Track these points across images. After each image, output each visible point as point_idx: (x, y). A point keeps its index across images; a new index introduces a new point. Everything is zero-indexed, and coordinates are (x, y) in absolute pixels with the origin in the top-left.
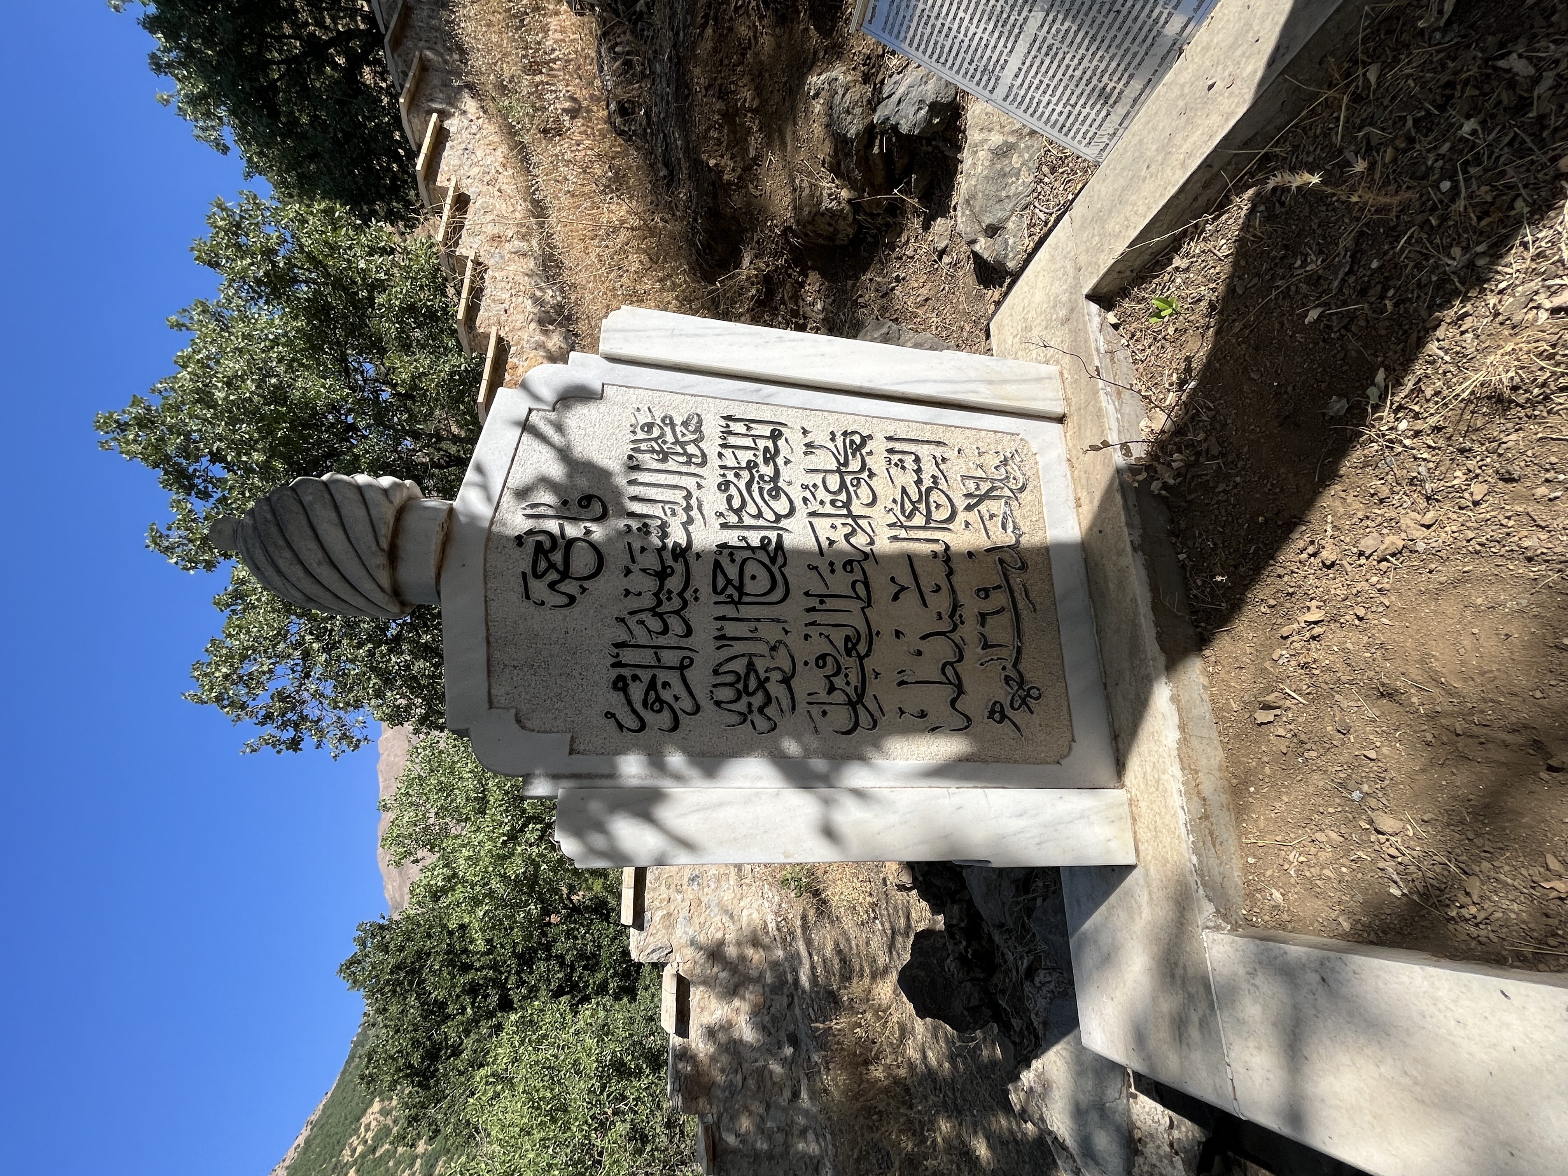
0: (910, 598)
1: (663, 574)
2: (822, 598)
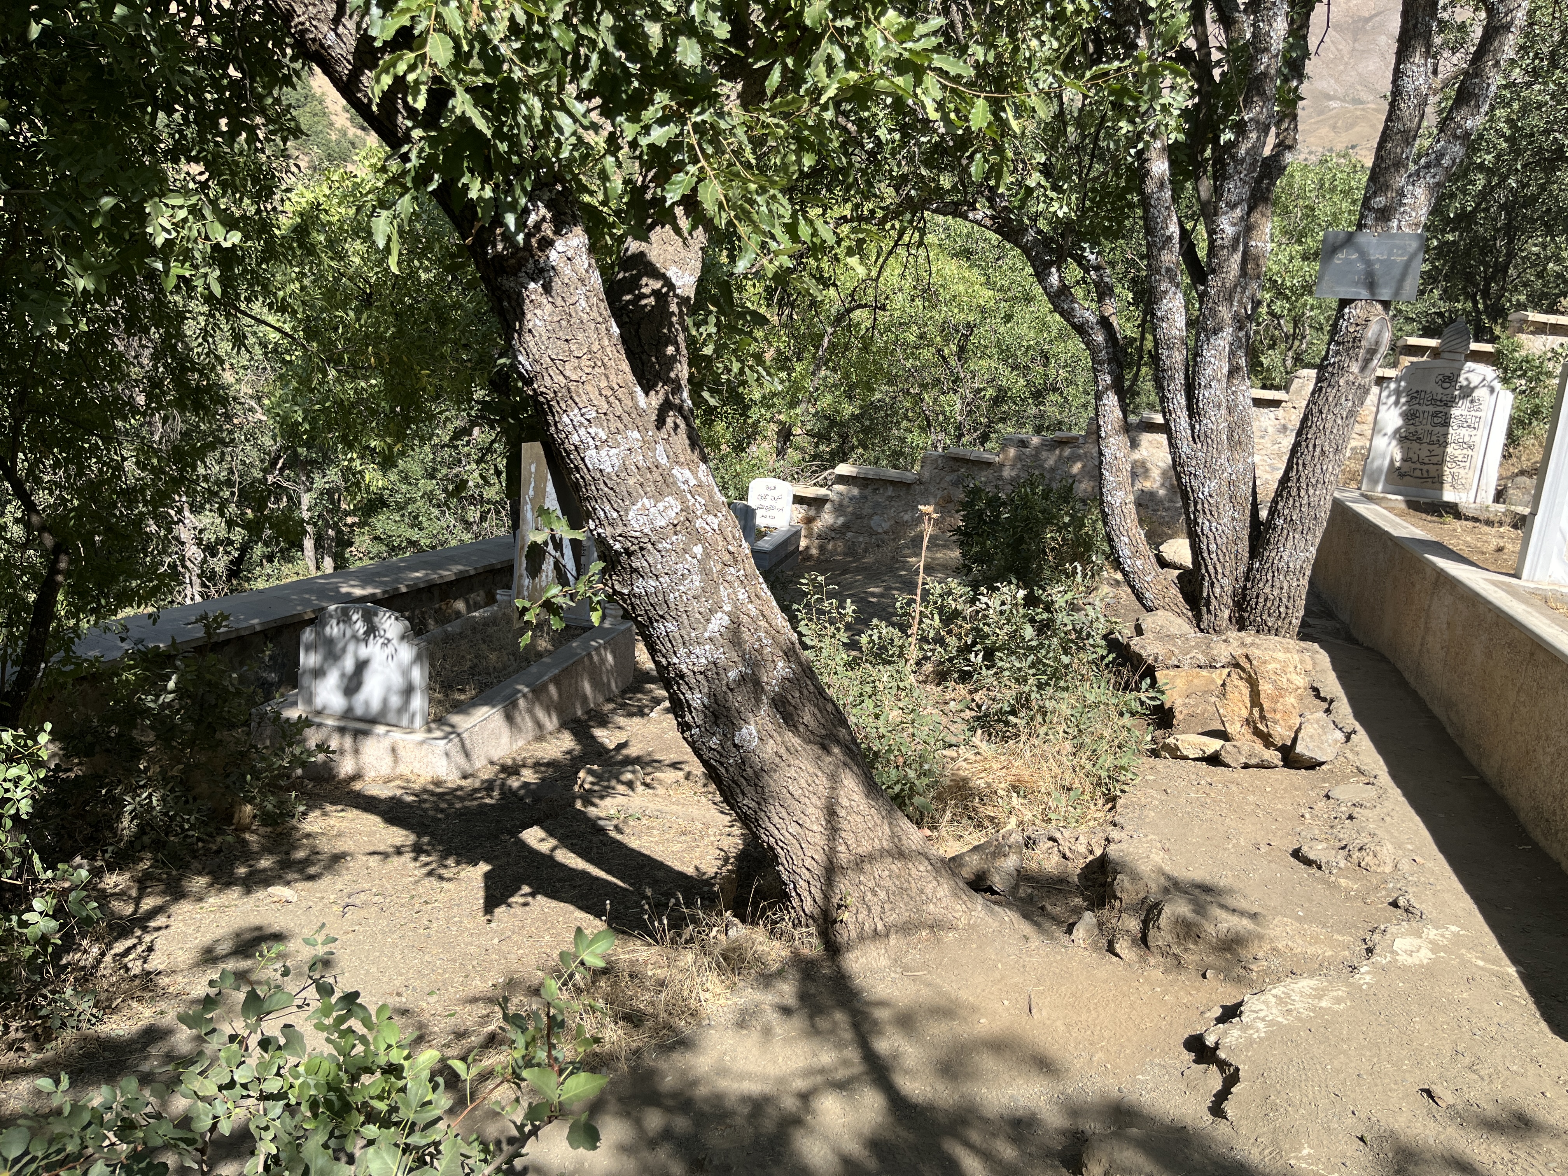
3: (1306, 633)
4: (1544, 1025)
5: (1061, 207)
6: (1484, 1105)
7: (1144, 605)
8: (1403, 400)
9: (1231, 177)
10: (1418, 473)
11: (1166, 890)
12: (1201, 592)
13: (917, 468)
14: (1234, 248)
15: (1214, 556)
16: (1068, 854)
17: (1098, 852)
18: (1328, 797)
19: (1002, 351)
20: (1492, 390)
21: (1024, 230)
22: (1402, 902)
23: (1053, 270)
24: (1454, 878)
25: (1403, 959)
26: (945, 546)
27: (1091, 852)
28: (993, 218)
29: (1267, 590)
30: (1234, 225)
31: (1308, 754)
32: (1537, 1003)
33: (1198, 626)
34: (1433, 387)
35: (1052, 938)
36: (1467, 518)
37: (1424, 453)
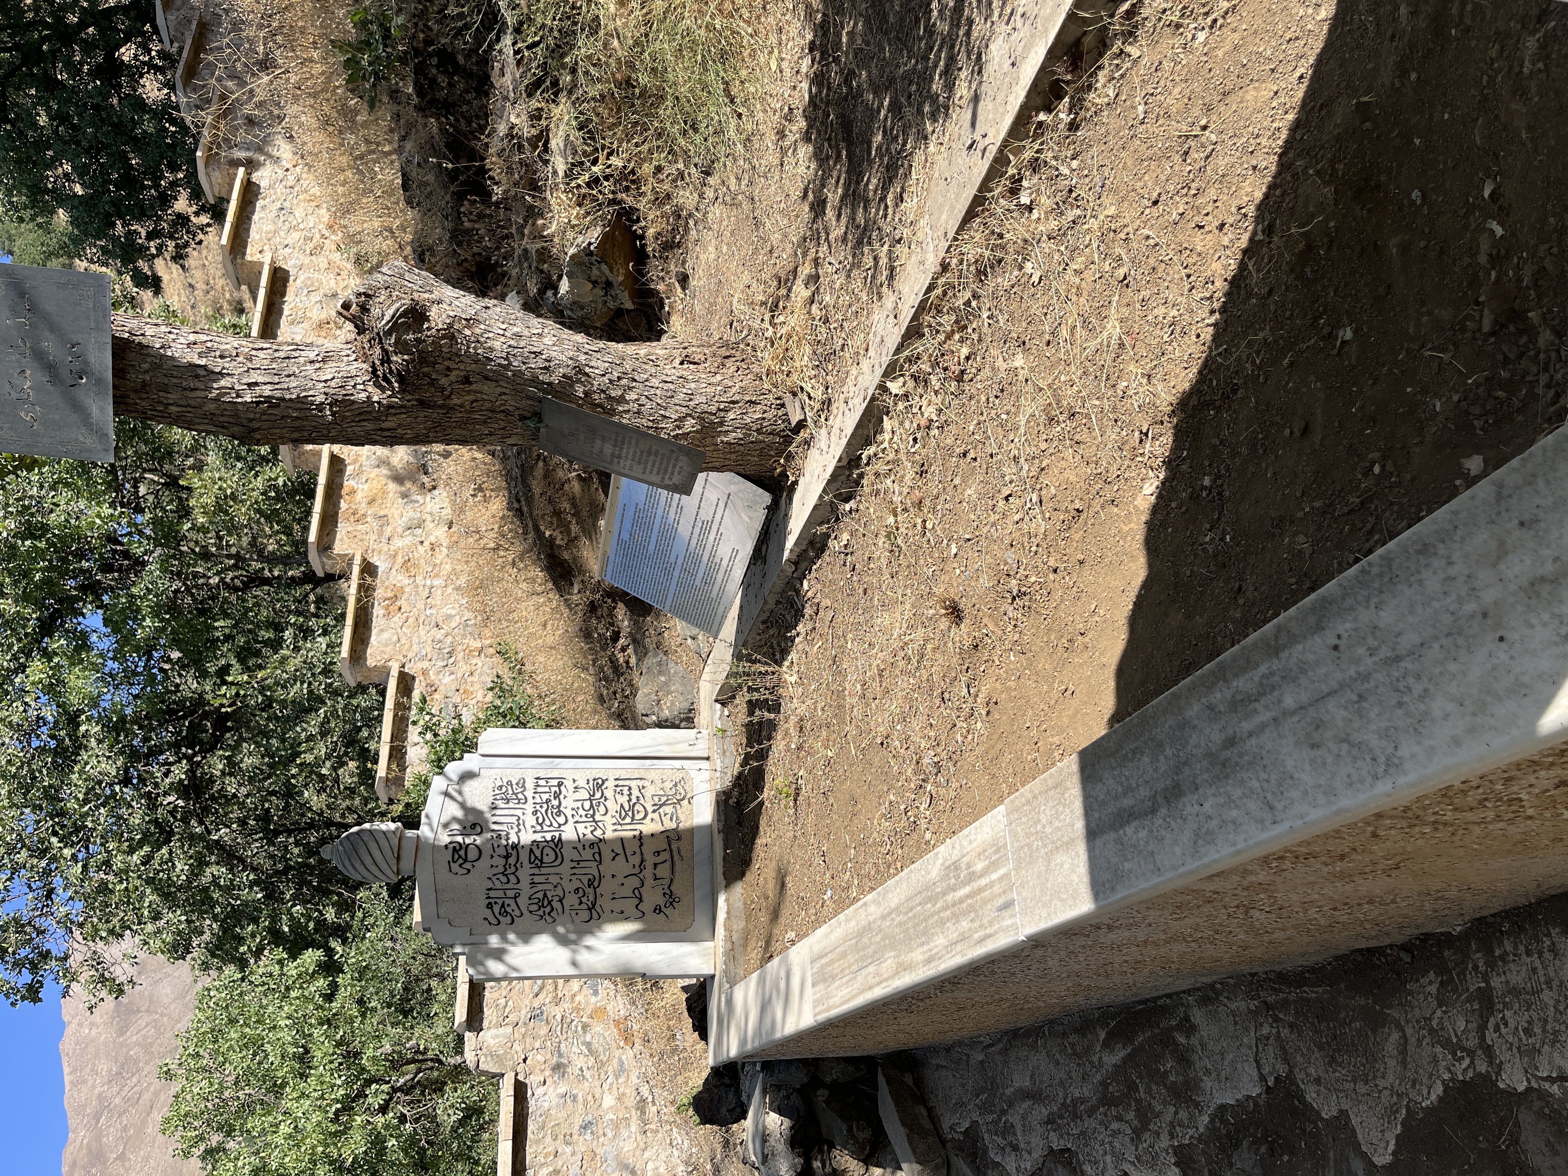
0: (621, 859)
1: (507, 857)
2: (578, 862)
10: (664, 871)
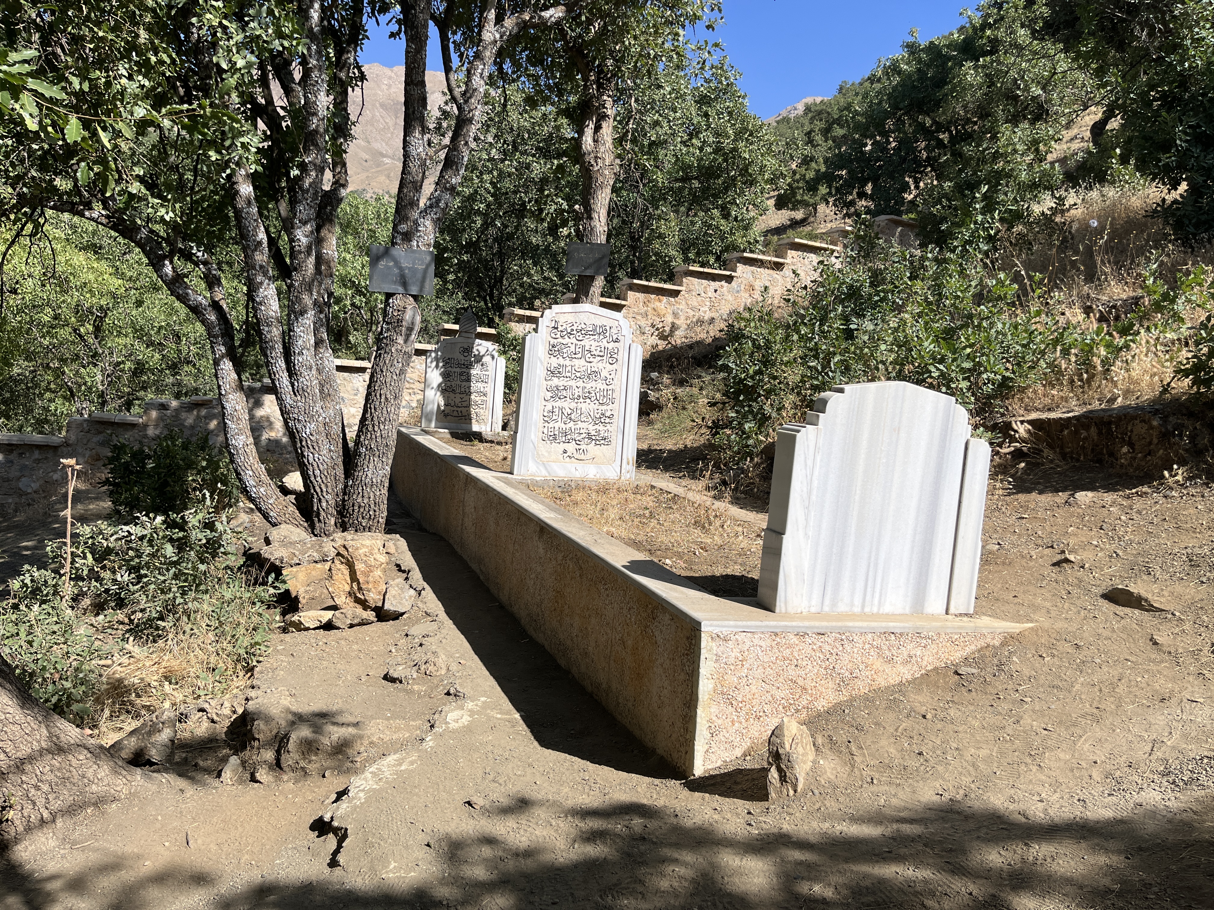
1: (467, 368)
3: (390, 528)
4: (536, 743)
5: (167, 213)
6: (501, 800)
7: (270, 522)
8: (441, 364)
9: (300, 202)
10: (455, 414)
11: (293, 723)
12: (312, 507)
13: (64, 433)
14: (309, 254)
15: (319, 479)
16: (216, 718)
17: (240, 711)
18: (407, 635)
19: (137, 331)
20: (493, 357)
21: (138, 229)
22: (452, 692)
23: (167, 262)
24: (484, 668)
25: (453, 725)
26: (97, 498)
27: (234, 712)
28: (107, 217)
29: (360, 500)
30: (307, 236)
31: (392, 609)
32: (532, 732)
33: (313, 533)
34: (458, 356)
35: (205, 785)
36: (487, 441)
37: (458, 400)
